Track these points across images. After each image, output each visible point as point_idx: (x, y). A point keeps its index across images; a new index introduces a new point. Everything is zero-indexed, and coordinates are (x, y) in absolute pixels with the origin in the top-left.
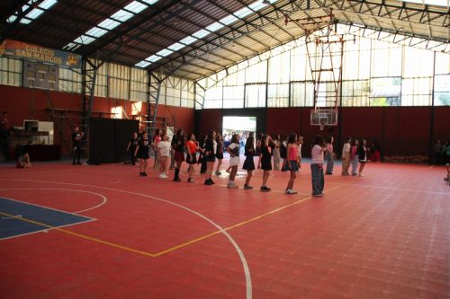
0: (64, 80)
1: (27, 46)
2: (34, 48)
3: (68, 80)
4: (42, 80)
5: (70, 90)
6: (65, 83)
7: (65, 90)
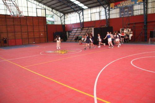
0: (136, 10)
1: (121, 2)
2: (123, 2)
3: (138, 10)
4: (126, 13)
5: (140, 13)
6: (137, 11)
7: (137, 14)
